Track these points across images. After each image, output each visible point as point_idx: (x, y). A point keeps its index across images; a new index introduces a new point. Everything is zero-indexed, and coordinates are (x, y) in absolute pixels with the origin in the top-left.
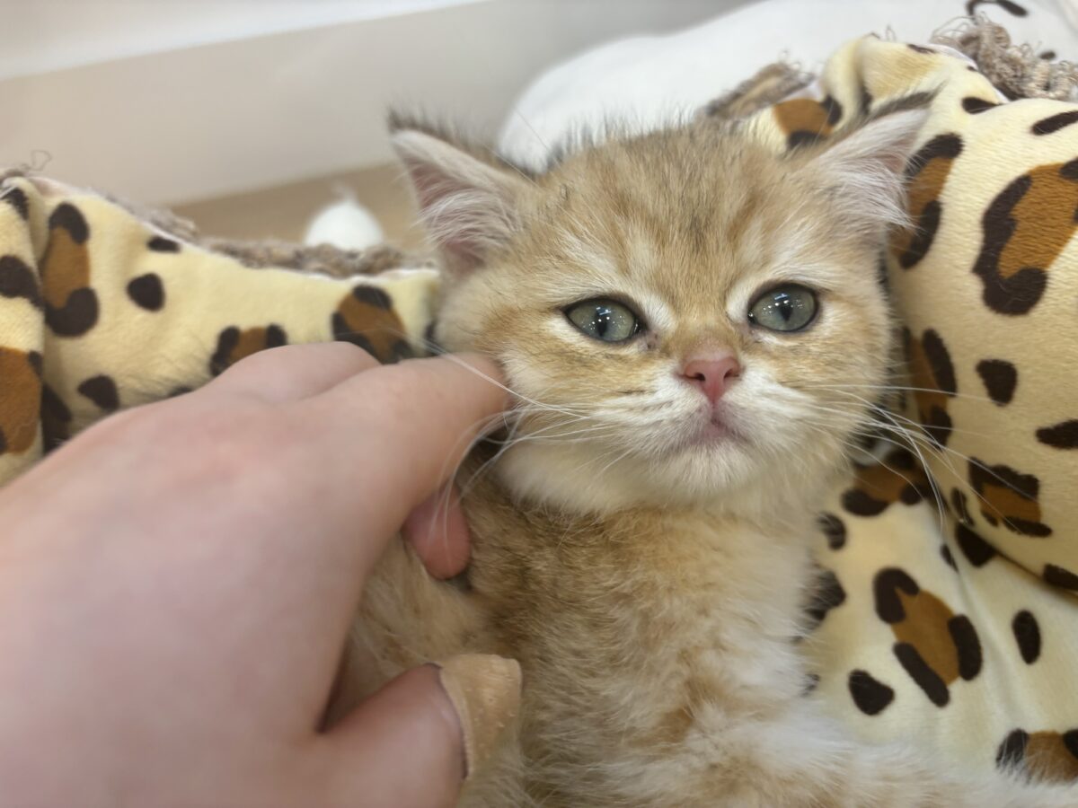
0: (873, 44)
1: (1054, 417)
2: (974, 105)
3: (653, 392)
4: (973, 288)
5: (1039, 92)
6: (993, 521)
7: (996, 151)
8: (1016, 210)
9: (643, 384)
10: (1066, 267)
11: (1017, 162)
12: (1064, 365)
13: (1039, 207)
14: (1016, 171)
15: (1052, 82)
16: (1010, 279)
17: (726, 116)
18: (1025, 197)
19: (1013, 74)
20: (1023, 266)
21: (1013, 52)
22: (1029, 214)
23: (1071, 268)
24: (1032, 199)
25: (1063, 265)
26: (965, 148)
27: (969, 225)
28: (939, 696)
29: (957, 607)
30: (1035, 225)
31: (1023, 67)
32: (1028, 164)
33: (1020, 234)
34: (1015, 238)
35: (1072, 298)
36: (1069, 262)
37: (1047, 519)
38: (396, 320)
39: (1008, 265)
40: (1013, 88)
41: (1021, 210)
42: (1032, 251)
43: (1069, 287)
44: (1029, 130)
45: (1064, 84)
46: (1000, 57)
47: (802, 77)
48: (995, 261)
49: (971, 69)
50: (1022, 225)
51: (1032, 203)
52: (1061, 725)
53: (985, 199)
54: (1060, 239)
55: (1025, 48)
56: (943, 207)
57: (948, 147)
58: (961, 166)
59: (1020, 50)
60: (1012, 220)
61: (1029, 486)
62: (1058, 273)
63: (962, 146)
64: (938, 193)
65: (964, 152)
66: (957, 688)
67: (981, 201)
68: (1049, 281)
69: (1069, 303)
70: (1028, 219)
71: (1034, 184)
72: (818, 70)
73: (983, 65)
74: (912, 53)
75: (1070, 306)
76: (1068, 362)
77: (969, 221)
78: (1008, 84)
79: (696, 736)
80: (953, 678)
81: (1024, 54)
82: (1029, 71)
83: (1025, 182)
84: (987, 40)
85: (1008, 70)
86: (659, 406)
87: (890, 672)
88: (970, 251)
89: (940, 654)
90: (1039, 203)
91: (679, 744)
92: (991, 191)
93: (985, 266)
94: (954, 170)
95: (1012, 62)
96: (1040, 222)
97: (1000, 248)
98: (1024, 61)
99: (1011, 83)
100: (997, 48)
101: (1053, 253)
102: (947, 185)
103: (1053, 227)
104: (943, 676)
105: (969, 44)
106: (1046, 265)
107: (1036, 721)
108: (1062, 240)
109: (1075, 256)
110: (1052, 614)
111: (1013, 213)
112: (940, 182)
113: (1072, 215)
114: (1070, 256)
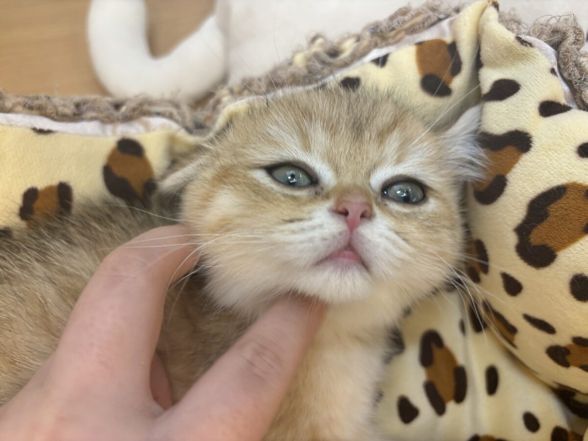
1: (536, 315)
3: (310, 219)
4: (512, 240)
7: (550, 160)
8: (551, 208)
9: (305, 215)
10: (568, 257)
11: (562, 175)
12: (550, 300)
13: (566, 213)
14: (558, 181)
16: (535, 247)
18: (559, 201)
19: (579, 77)
20: (543, 243)
22: (557, 214)
24: (563, 205)
25: (568, 255)
26: (532, 149)
27: (519, 204)
28: (439, 408)
30: (559, 223)
32: (568, 178)
33: (548, 224)
34: (545, 224)
36: (571, 255)
37: (517, 342)
38: (146, 164)
39: (536, 238)
41: (555, 209)
42: (553, 238)
43: (567, 269)
44: (576, 150)
46: (574, 61)
48: (529, 232)
49: (553, 71)
50: (550, 219)
51: (562, 208)
53: (535, 192)
54: (571, 237)
56: (507, 183)
57: (522, 143)
58: (526, 160)
60: (547, 213)
61: (513, 330)
62: (564, 258)
63: (530, 147)
64: (508, 172)
65: (530, 152)
67: (532, 192)
68: (556, 259)
70: (557, 216)
71: (566, 196)
74: (517, 45)
77: (520, 202)
78: (574, 83)
80: (449, 400)
83: (562, 191)
85: (577, 73)
86: (313, 228)
89: (446, 387)
90: (566, 210)
92: (540, 188)
93: (523, 230)
94: (520, 162)
95: (581, 68)
96: (563, 222)
97: (534, 227)
101: (564, 245)
102: (514, 170)
103: (569, 229)
104: (445, 398)
106: (559, 249)
108: (573, 240)
111: (548, 208)
112: (510, 165)
113: (583, 226)
114: (574, 252)
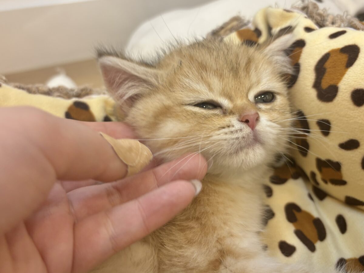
0: (271, 9)
1: (344, 139)
2: (308, 30)
4: (313, 93)
5: (330, 25)
6: (326, 182)
7: (317, 45)
8: (326, 65)
10: (344, 84)
11: (325, 49)
12: (346, 119)
13: (333, 64)
14: (324, 51)
15: (334, 21)
16: (326, 89)
17: (218, 36)
18: (328, 60)
19: (321, 19)
20: (329, 84)
21: (320, 11)
22: (330, 66)
23: (346, 84)
24: (331, 61)
25: (343, 83)
26: (306, 44)
27: (310, 71)
28: (312, 248)
29: (315, 215)
30: (332, 70)
31: (324, 17)
32: (329, 49)
33: (328, 73)
34: (326, 75)
35: (347, 95)
36: (345, 82)
37: (345, 178)
38: (91, 115)
39: (325, 84)
40: (321, 24)
41: (328, 65)
42: (332, 79)
43: (346, 91)
44: (328, 37)
45: (339, 22)
46: (316, 14)
47: (245, 22)
48: (320, 83)
49: (306, 17)
50: (328, 70)
52: (357, 255)
53: (315, 62)
54: (341, 74)
55: (324, 10)
56: (300, 65)
57: (300, 44)
58: (306, 51)
59: (323, 10)
60: (324, 68)
61: (337, 166)
62: (342, 86)
64: (298, 60)
65: (306, 46)
66: (318, 245)
68: (339, 89)
69: (346, 96)
70: (330, 68)
71: (331, 56)
72: (252, 19)
73: (310, 16)
74: (285, 13)
75: (347, 97)
76: (348, 118)
79: (223, 268)
80: (316, 241)
81: (324, 12)
82: (326, 18)
83: (328, 55)
84: (311, 8)
85: (319, 18)
87: (293, 240)
88: (311, 80)
90: (333, 62)
91: (217, 271)
92: (316, 59)
93: (317, 85)
94: (303, 52)
95: (320, 15)
96: (334, 69)
97: (321, 79)
98: (325, 15)
99: (320, 22)
100: (315, 11)
101: (340, 79)
102: (301, 57)
103: (339, 70)
104: (313, 241)
105: (305, 9)
106: (337, 84)
107: (349, 255)
108: (342, 74)
109: (347, 80)
110: (350, 215)
112: (299, 56)
113: (345, 65)
114: (346, 80)
